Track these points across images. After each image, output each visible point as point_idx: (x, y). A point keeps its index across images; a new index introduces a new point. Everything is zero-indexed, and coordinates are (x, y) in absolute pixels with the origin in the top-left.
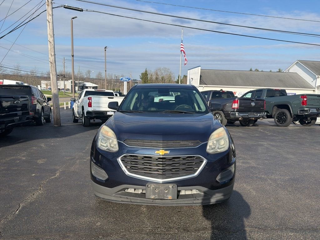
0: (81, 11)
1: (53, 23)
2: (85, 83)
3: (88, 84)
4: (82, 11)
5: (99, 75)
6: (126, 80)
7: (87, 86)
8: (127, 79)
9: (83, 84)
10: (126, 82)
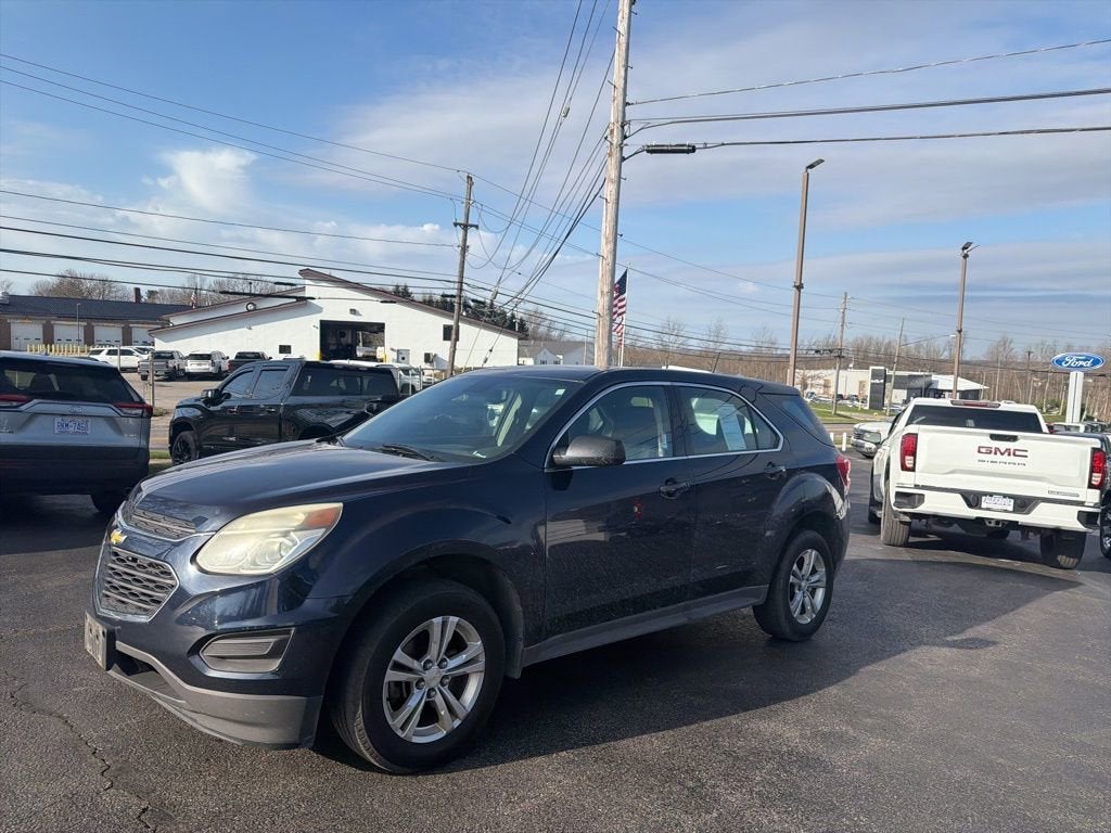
0: (687, 152)
1: (618, 203)
2: (934, 377)
3: (944, 382)
4: (693, 149)
5: (1001, 349)
6: (1081, 363)
7: (940, 387)
8: (1085, 360)
9: (927, 379)
10: (1081, 374)
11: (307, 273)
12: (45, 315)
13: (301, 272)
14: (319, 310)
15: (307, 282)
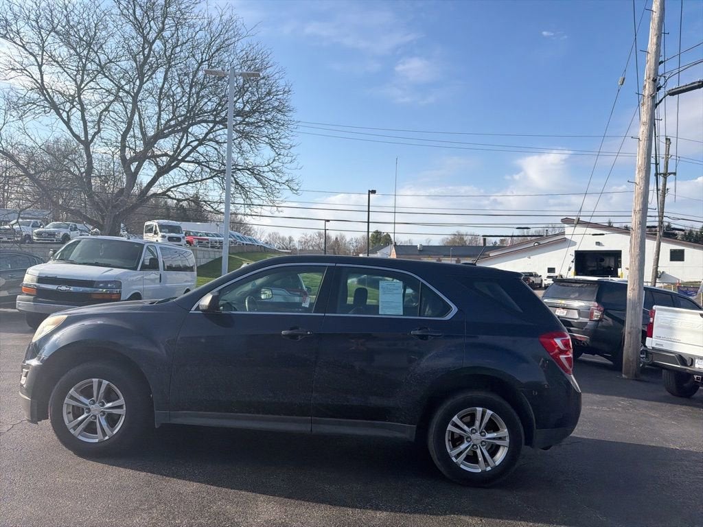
11: (567, 221)
12: (437, 255)
13: (562, 220)
14: (575, 244)
15: (566, 225)
